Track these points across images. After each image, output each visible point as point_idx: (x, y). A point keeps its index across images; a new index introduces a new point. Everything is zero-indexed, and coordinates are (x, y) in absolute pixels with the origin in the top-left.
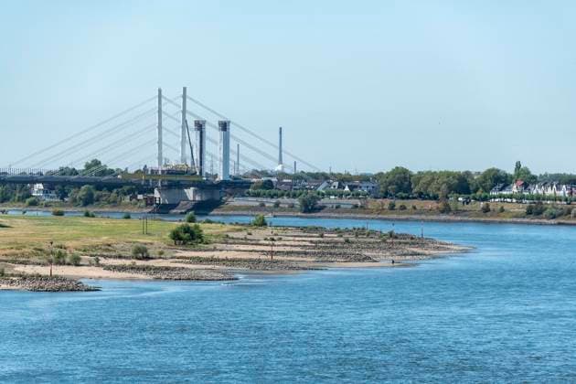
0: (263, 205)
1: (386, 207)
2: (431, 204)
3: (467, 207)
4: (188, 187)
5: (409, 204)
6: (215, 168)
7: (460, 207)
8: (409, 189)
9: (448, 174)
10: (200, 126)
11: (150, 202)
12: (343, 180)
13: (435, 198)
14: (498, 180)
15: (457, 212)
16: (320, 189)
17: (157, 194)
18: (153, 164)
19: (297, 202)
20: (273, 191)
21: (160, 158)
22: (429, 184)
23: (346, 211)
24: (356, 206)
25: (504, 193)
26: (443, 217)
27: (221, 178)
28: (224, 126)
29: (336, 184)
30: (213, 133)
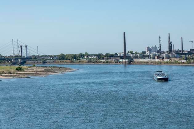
0: (34, 62)
1: (60, 62)
2: (69, 61)
3: (76, 61)
4: (19, 59)
5: (64, 61)
6: (24, 55)
7: (75, 61)
8: (64, 58)
9: (72, 55)
10: (21, 47)
11: (11, 62)
12: (51, 56)
13: (69, 60)
14: (82, 55)
15: (74, 62)
16: (46, 59)
17: (13, 61)
18: (12, 55)
19: (41, 61)
20: (36, 59)
21: (13, 53)
22: (68, 57)
23: (51, 63)
24: (53, 62)
25: (83, 58)
26: (71, 63)
27: (26, 57)
28: (26, 46)
29: (49, 57)
30: (24, 48)
